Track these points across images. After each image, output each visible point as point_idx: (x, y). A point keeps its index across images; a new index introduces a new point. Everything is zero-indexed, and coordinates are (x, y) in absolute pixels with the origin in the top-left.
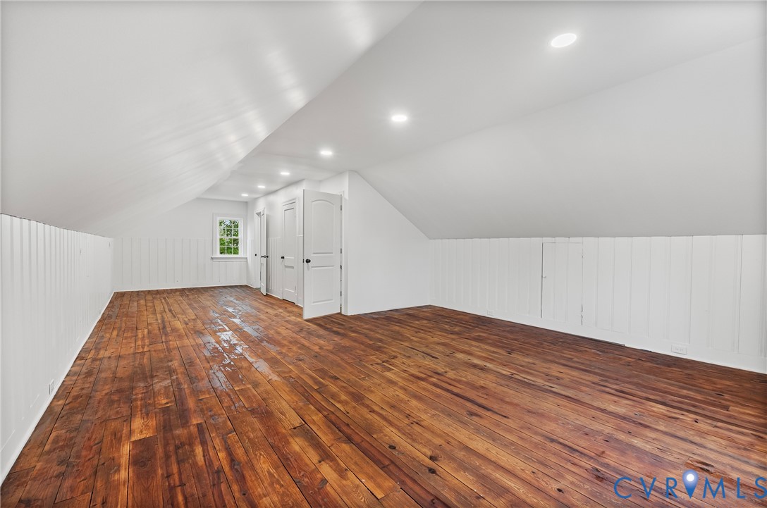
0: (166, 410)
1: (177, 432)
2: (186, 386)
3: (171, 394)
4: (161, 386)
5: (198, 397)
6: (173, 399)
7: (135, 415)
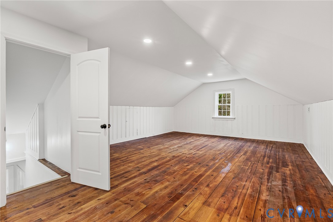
0: (277, 172)
1: (275, 165)
2: (266, 177)
3: (273, 177)
4: (278, 182)
5: (263, 171)
6: (273, 174)
7: (289, 175)
